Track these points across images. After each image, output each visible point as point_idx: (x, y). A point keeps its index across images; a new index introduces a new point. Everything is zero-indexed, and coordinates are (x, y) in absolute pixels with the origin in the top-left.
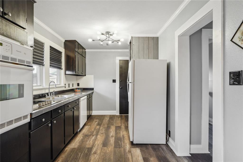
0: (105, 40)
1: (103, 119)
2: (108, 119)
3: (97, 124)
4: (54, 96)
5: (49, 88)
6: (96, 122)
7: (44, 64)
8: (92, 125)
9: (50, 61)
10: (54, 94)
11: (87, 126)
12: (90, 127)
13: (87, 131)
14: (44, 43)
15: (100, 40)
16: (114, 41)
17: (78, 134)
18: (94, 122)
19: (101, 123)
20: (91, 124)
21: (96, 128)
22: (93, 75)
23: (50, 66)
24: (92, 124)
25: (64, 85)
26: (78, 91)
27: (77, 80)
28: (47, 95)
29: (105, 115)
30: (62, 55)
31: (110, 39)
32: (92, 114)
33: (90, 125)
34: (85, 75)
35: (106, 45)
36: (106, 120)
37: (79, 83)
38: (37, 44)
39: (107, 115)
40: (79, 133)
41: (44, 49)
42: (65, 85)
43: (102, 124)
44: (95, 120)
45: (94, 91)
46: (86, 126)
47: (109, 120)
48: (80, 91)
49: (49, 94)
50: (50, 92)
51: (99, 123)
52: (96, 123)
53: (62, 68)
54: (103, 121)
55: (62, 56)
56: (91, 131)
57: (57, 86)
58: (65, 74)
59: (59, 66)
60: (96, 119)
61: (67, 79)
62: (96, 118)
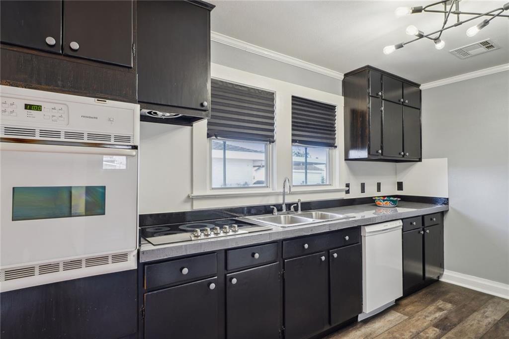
0: (443, 29)
1: (474, 311)
2: (498, 316)
3: (435, 321)
4: (300, 212)
5: (284, 194)
6: (440, 309)
7: (275, 139)
8: (416, 318)
9: (293, 130)
10: (300, 208)
11: (399, 314)
12: (406, 320)
13: (385, 329)
14: (274, 93)
15: (421, 36)
16: (488, 18)
17: (355, 329)
18: (431, 308)
19: (455, 320)
20: (417, 312)
21: (422, 334)
22: (447, 159)
23: (293, 141)
24: (419, 313)
25: (344, 187)
26: (383, 203)
27: (396, 175)
28: (275, 208)
29: (493, 297)
30: (336, 113)
31: (463, 18)
32: (442, 279)
33: (411, 315)
34: (420, 160)
35: (483, 49)
36: (487, 317)
37: (402, 183)
38: (255, 98)
39: (503, 299)
40: (358, 326)
41: (274, 105)
42: (348, 185)
43: (455, 325)
44: (440, 303)
45: (450, 208)
46: (394, 310)
47: (497, 323)
48: (389, 204)
49: (284, 207)
50: (286, 202)
51: (446, 318)
52: (438, 315)
53: (335, 145)
54: (468, 316)
55: (336, 115)
56: (398, 335)
57: (293, 190)
58: (347, 159)
59: (328, 141)
60: (443, 301)
61: (353, 171)
62: (448, 296)
